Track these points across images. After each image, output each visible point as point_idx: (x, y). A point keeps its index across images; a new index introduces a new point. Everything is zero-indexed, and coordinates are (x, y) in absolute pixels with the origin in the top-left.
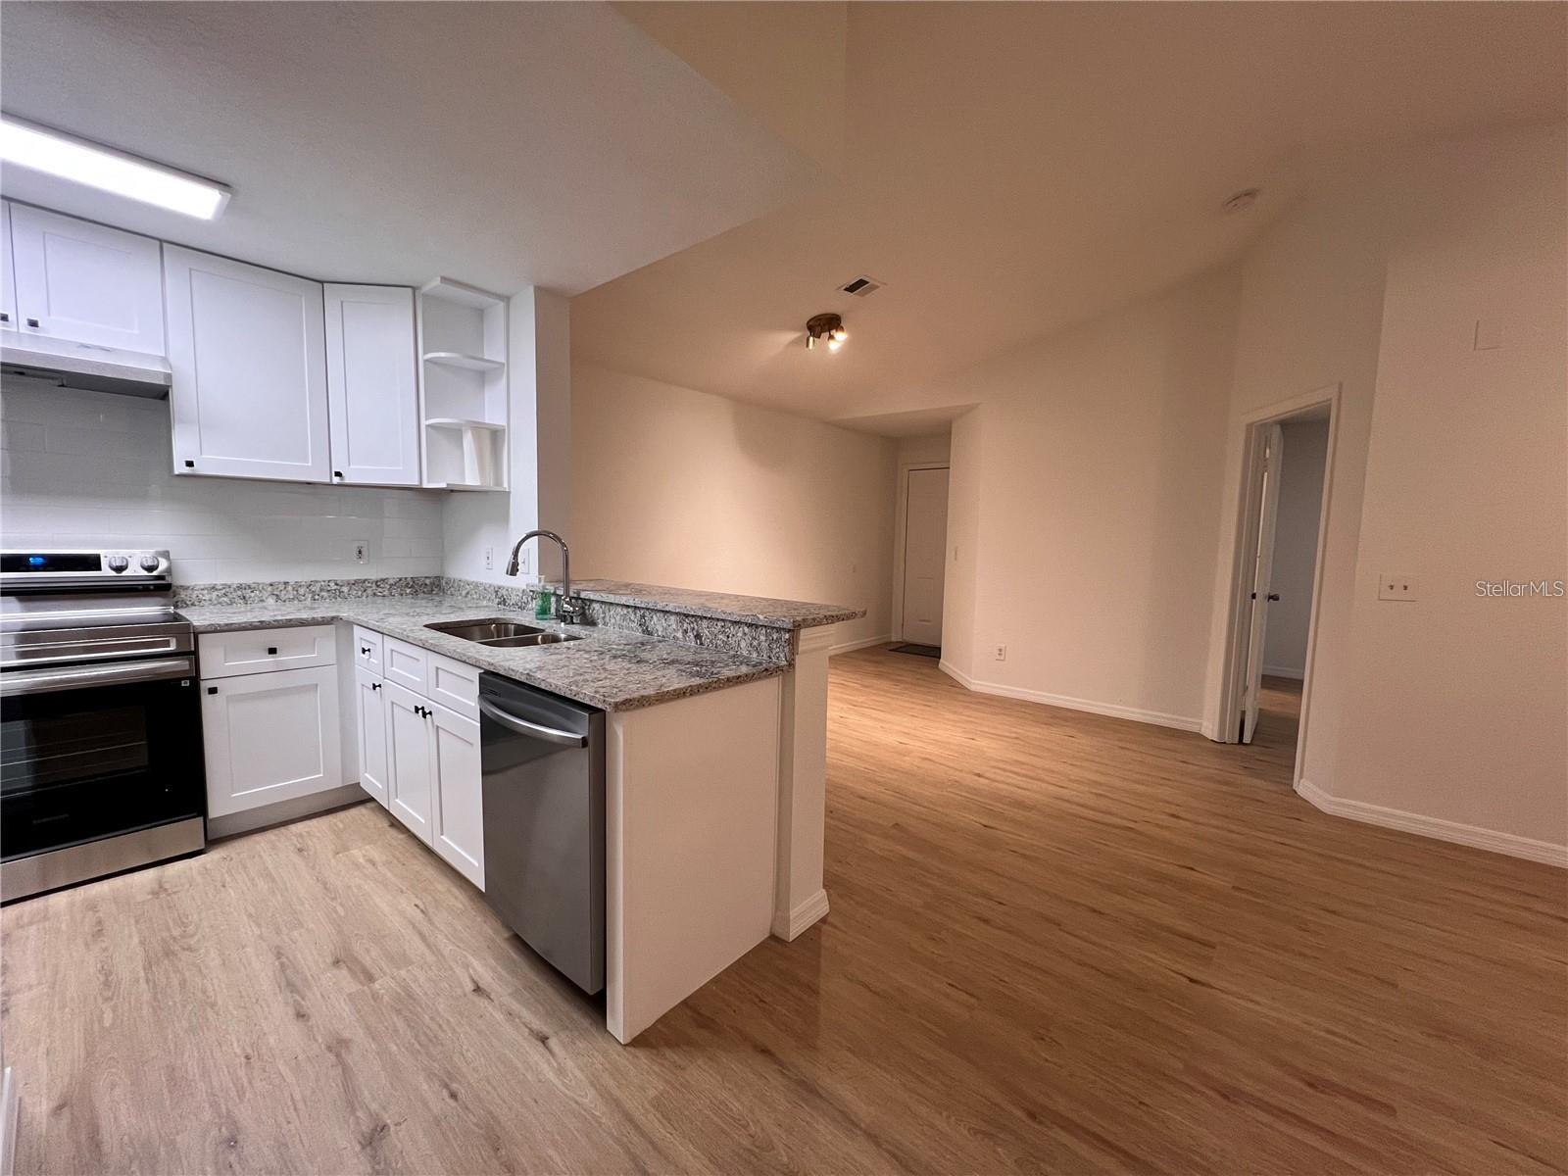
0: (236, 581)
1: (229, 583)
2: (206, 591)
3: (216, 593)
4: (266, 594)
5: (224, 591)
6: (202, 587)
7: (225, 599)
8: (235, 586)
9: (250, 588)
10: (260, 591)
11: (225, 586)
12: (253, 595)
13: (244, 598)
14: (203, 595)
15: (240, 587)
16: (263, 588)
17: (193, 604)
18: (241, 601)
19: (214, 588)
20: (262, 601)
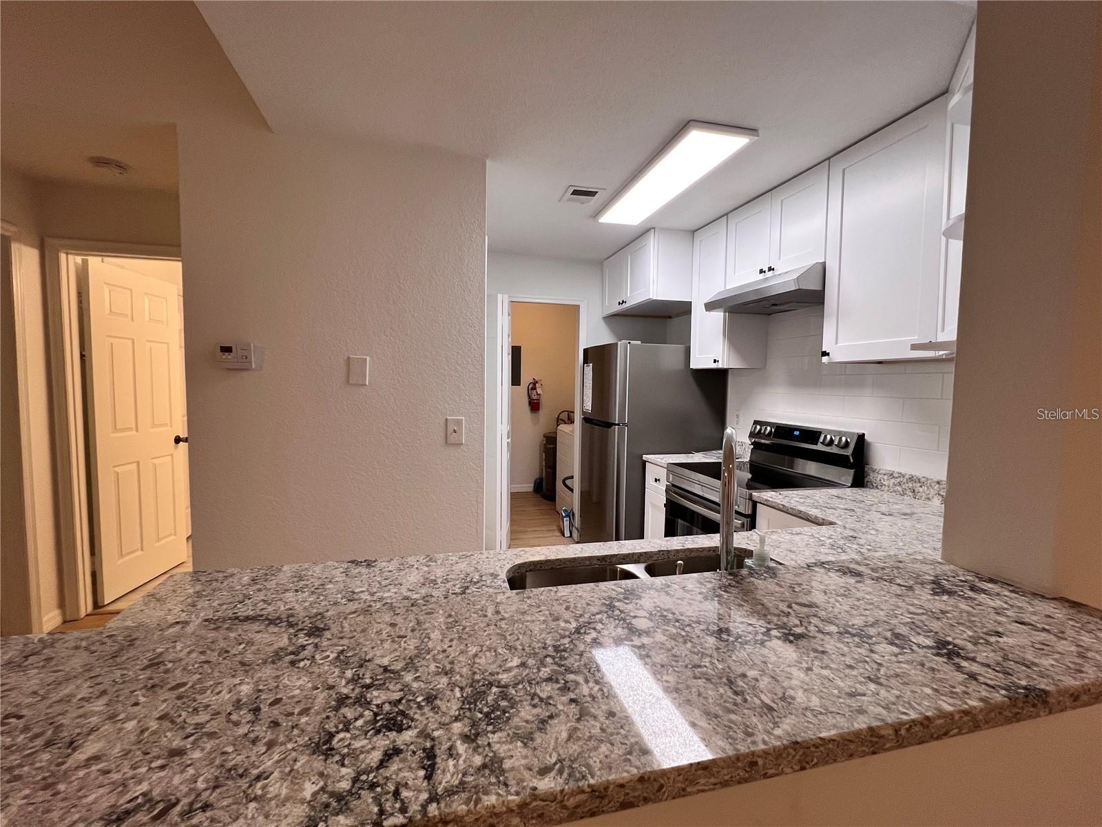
0: (908, 470)
1: (903, 472)
2: (886, 477)
3: (893, 480)
4: (932, 492)
5: (898, 480)
6: (884, 472)
7: (900, 489)
8: (907, 477)
9: (919, 482)
10: (928, 488)
11: (902, 475)
12: (921, 490)
13: (914, 491)
14: (884, 481)
15: (911, 479)
16: (931, 486)
17: (877, 487)
18: (911, 494)
19: (891, 475)
20: (929, 499)
